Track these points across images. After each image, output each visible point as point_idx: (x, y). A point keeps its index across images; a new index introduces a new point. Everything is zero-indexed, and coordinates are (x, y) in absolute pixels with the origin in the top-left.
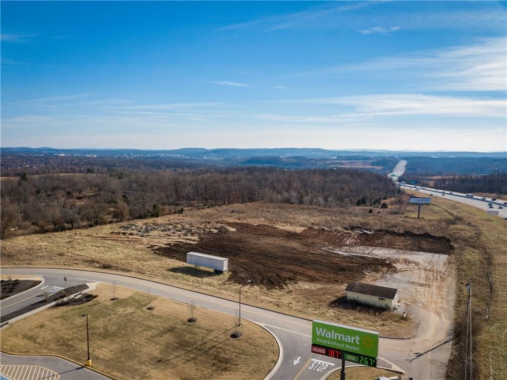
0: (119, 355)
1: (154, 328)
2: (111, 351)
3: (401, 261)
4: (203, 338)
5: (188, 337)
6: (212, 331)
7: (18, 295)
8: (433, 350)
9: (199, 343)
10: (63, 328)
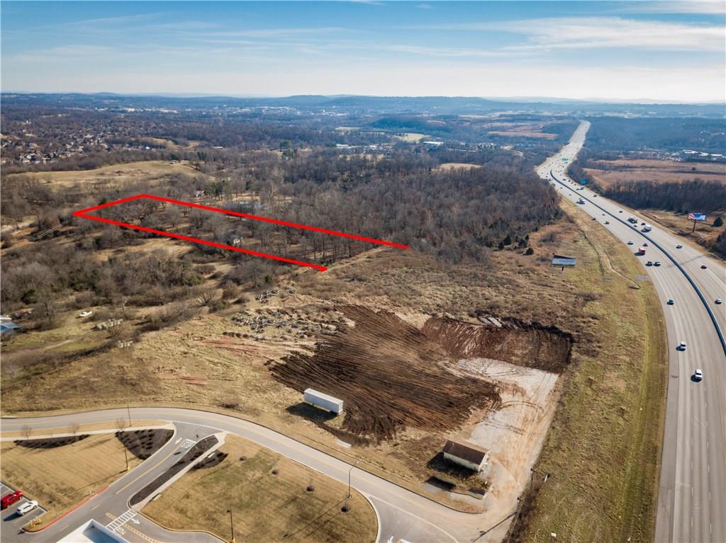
0: (254, 530)
1: (280, 498)
2: (248, 525)
3: (510, 387)
4: (320, 510)
5: (307, 508)
6: (327, 502)
7: (157, 452)
8: (496, 528)
9: (317, 516)
10: (205, 498)
